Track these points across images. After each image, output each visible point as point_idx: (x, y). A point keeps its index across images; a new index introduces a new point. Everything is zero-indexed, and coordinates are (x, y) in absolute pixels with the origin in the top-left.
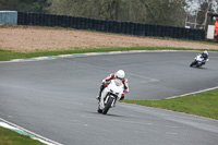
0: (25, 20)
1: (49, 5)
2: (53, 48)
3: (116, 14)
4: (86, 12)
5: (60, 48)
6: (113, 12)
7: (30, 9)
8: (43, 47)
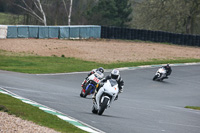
0: (107, 34)
1: (130, 20)
2: (133, 59)
3: (192, 28)
4: (164, 26)
5: (140, 59)
6: (189, 27)
7: (112, 24)
8: (124, 59)
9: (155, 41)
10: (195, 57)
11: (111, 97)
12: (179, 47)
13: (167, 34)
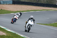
0: (14, 3)
2: (22, 10)
6: (38, 1)
8: (19, 10)
9: (28, 5)
10: (39, 9)
11: (31, 26)
12: (35, 6)
13: (31, 3)
